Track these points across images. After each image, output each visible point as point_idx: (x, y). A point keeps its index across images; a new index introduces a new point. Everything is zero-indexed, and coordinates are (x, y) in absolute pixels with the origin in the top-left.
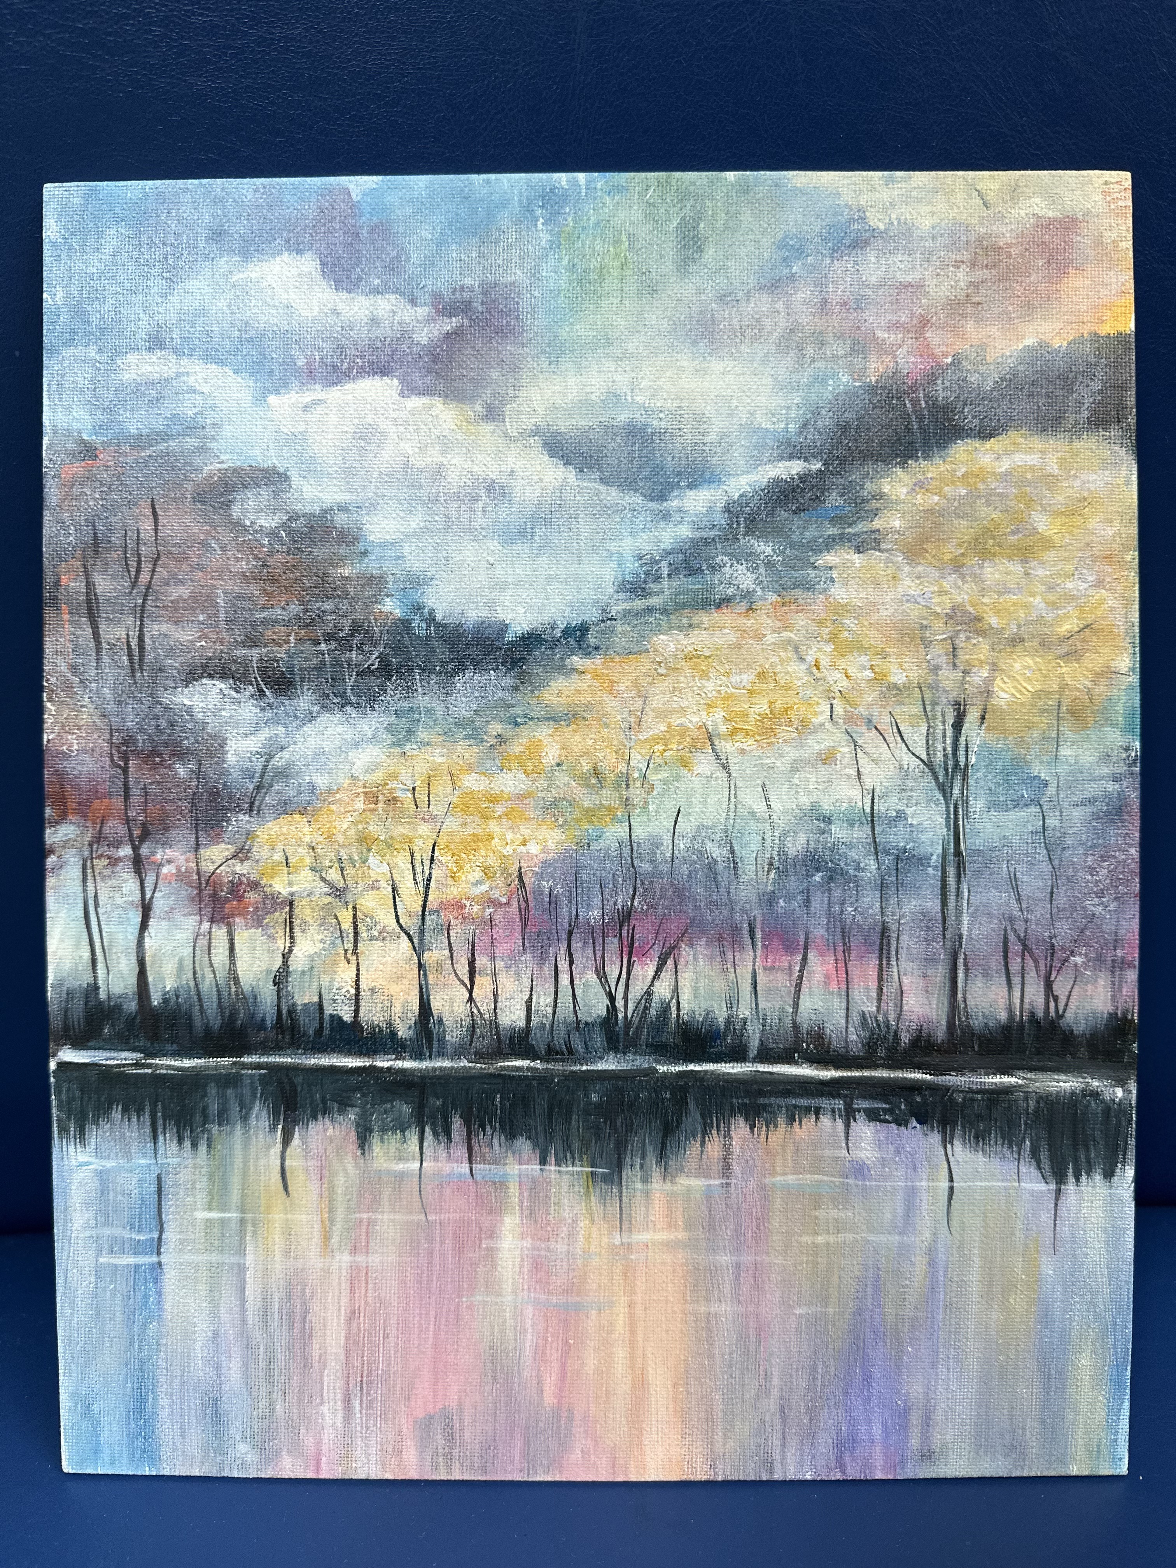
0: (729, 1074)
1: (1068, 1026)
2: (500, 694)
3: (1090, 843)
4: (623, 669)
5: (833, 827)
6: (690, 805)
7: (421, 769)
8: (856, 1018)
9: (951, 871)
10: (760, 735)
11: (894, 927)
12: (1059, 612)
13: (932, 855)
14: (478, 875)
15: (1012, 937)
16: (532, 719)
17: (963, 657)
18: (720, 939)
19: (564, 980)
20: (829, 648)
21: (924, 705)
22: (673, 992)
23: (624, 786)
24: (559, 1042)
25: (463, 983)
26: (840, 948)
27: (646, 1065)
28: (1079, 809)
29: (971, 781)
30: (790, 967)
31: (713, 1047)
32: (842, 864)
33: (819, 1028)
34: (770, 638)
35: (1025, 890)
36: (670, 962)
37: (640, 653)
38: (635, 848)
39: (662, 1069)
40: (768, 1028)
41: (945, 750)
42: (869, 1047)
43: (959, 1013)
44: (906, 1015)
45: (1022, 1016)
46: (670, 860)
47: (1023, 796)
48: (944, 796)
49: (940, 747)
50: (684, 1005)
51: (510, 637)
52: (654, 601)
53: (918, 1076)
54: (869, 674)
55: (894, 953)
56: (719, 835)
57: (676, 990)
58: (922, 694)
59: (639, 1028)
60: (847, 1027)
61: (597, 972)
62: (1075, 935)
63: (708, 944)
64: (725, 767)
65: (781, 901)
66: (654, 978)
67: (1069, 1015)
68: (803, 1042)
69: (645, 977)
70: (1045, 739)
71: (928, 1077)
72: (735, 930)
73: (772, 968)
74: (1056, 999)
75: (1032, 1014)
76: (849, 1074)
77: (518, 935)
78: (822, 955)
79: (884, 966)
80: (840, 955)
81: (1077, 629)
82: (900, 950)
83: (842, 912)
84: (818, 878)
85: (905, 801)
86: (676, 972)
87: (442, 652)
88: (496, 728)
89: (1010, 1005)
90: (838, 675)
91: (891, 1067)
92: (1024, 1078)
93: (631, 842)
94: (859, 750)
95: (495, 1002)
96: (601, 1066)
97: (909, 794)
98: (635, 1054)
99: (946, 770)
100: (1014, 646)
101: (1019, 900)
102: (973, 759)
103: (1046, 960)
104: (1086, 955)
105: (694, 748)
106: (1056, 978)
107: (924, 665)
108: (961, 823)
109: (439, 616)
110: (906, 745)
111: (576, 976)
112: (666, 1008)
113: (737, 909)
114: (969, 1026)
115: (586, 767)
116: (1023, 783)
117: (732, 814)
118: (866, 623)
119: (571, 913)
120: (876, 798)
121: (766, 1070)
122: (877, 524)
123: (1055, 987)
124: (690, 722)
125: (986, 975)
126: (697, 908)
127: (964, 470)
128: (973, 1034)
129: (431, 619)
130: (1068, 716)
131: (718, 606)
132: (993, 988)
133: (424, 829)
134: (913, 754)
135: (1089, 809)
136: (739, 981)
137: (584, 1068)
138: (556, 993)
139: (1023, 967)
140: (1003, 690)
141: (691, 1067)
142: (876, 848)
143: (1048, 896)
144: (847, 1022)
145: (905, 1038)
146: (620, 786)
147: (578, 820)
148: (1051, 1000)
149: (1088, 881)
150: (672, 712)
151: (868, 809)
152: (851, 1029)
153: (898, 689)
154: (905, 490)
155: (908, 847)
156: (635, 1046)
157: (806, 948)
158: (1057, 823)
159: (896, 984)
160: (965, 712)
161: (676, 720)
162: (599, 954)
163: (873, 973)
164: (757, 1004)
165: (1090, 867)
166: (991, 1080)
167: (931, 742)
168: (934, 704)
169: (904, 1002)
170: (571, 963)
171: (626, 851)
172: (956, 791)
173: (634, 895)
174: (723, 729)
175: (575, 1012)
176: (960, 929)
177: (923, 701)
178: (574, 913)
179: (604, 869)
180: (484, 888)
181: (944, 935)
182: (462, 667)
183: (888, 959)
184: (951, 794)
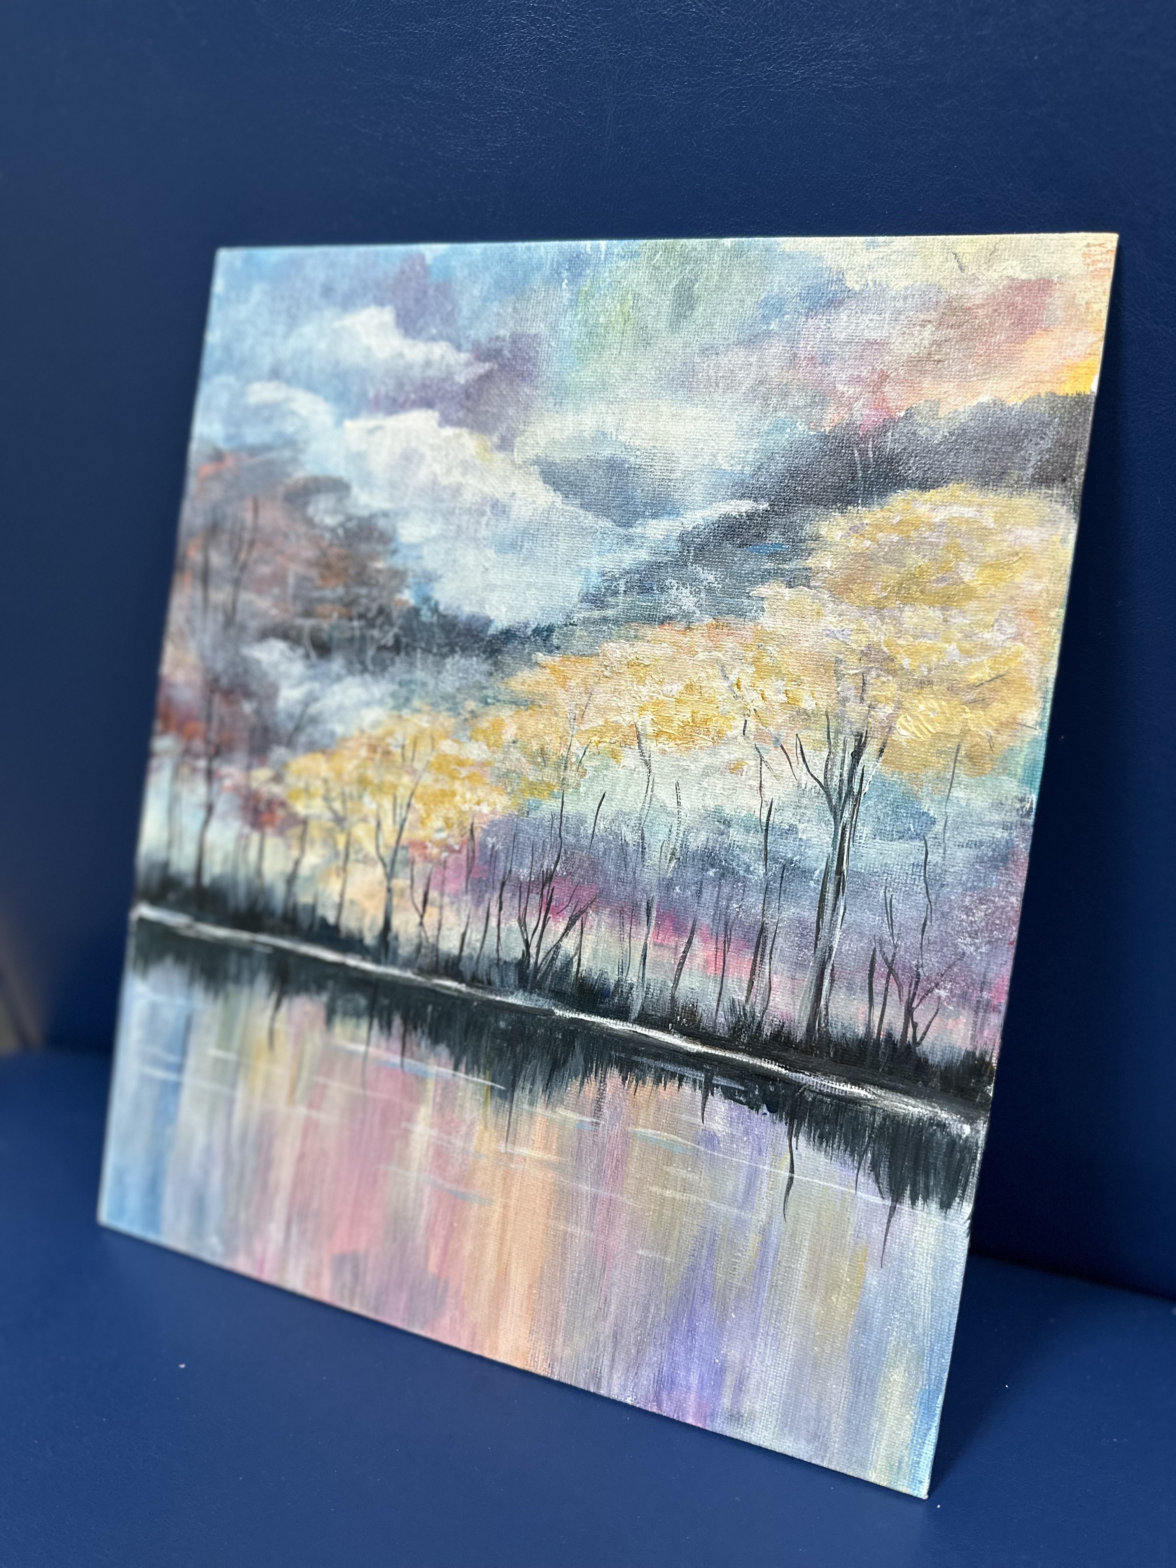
0: (611, 1029)
1: (924, 1053)
2: (478, 677)
3: (969, 885)
4: (577, 668)
5: (731, 830)
6: (614, 791)
7: (411, 730)
8: (726, 1003)
9: (831, 888)
10: (680, 740)
11: (772, 929)
12: (973, 660)
13: (816, 870)
14: (439, 823)
15: (879, 958)
16: (499, 701)
17: (871, 692)
18: (621, 912)
19: (493, 922)
20: (751, 670)
21: (829, 732)
22: (577, 949)
23: (563, 768)
24: (482, 973)
25: (417, 909)
26: (721, 939)
27: (546, 1007)
28: (964, 849)
29: (862, 808)
30: (676, 946)
31: (602, 1003)
32: (734, 864)
33: (693, 1005)
34: (701, 656)
35: (898, 917)
36: (578, 923)
37: (591, 656)
38: (564, 822)
39: (559, 1012)
40: (650, 996)
41: (841, 776)
42: (734, 1031)
43: (820, 1019)
44: (770, 1009)
45: (879, 1034)
46: (590, 836)
47: (909, 829)
48: (835, 818)
49: (837, 773)
50: (584, 961)
51: (492, 631)
52: (610, 613)
53: (774, 1067)
54: (783, 698)
55: (768, 952)
56: (633, 821)
57: (579, 948)
58: (828, 722)
59: (546, 974)
60: (717, 1010)
61: (519, 920)
62: (943, 969)
63: (611, 914)
64: (647, 764)
65: (677, 888)
66: (563, 934)
67: (926, 1044)
68: (678, 1015)
69: (556, 933)
70: (939, 778)
71: (783, 1071)
72: (636, 906)
73: (661, 945)
74: (915, 1026)
75: (889, 1035)
76: (713, 1052)
77: (463, 878)
78: (705, 941)
79: (758, 962)
80: (721, 945)
81: (989, 679)
82: (774, 950)
83: (728, 907)
84: (711, 873)
85: (798, 817)
86: (582, 933)
87: (440, 637)
88: (471, 705)
89: (869, 1021)
90: (755, 695)
91: (752, 1054)
92: (874, 1093)
93: (561, 815)
94: (763, 765)
95: (439, 929)
96: (511, 1000)
97: (803, 810)
98: (539, 995)
99: (840, 794)
100: (922, 688)
101: (891, 925)
102: (866, 788)
103: (910, 986)
104: (951, 990)
105: (624, 744)
106: (918, 1006)
107: (834, 696)
108: (846, 844)
109: (441, 608)
110: (807, 766)
111: (503, 921)
112: (569, 963)
113: (640, 888)
114: (827, 1032)
115: (535, 747)
116: (911, 817)
117: (647, 805)
118: (787, 652)
119: (506, 867)
120: (773, 810)
121: (643, 1032)
122: (811, 562)
123: (915, 1014)
124: (624, 720)
125: (850, 988)
126: (606, 881)
127: (898, 518)
128: (830, 1041)
129: (435, 610)
130: (966, 760)
131: (662, 623)
132: (855, 1002)
133: (406, 780)
134: (812, 775)
135: (972, 852)
136: (632, 951)
137: (498, 998)
138: (486, 931)
139: (887, 989)
140: (905, 728)
141: (582, 1016)
142: (766, 855)
143: (921, 927)
144: (718, 1005)
145: (767, 1031)
146: (559, 767)
147: (523, 791)
148: (910, 1025)
149: (962, 921)
150: (611, 709)
151: (764, 820)
152: (721, 1012)
153: (807, 715)
154: (840, 533)
155: (795, 859)
156: (540, 989)
157: (692, 933)
158: (939, 860)
159: (766, 981)
160: (865, 743)
161: (613, 717)
162: (523, 906)
163: (747, 966)
164: (643, 974)
165: (967, 907)
166: (841, 1088)
167: (829, 767)
168: (838, 732)
169: (771, 998)
170: (500, 909)
171: (557, 823)
172: (846, 815)
173: (557, 861)
174: (650, 730)
175: (498, 951)
176: (831, 942)
177: (828, 728)
178: (508, 868)
179: (537, 835)
180: (443, 835)
181: (816, 944)
182: (452, 651)
183: (763, 956)
184: (841, 817)
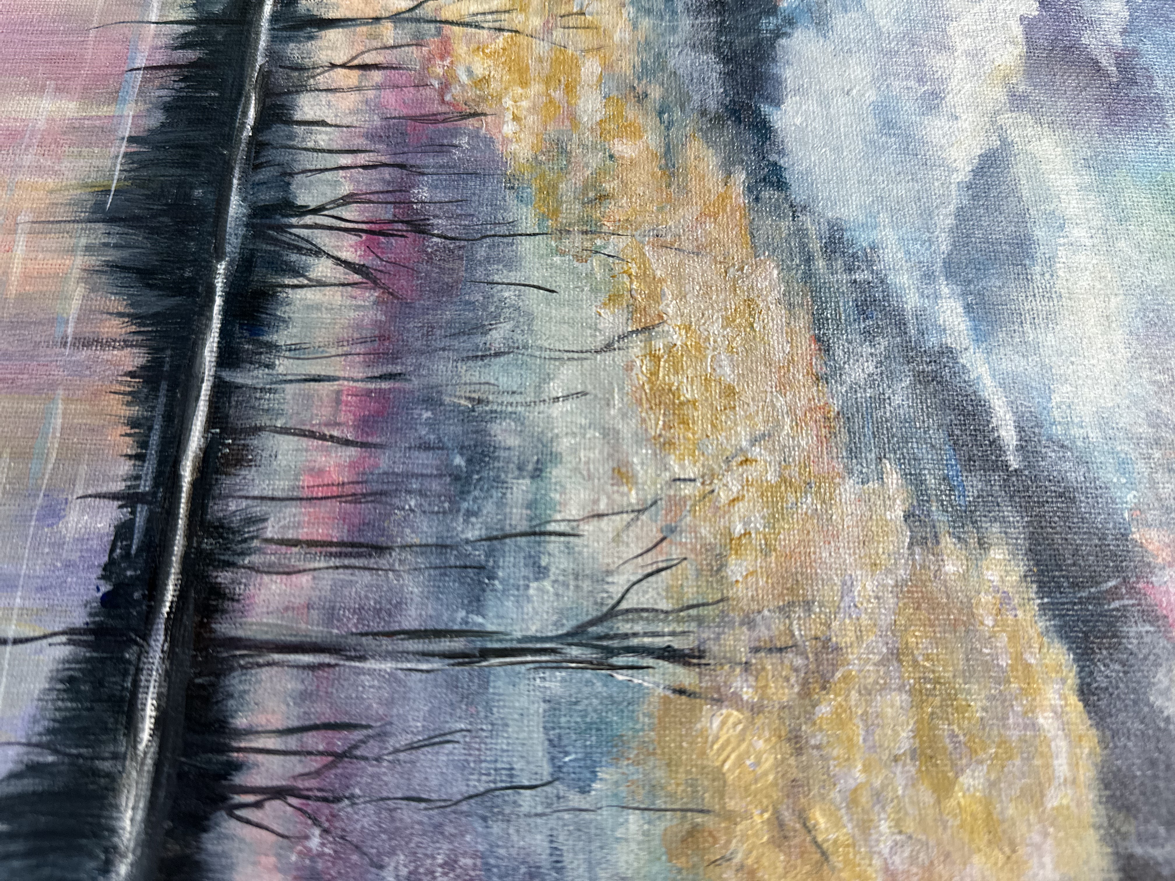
0: (204, 345)
1: (218, 824)
2: (696, 97)
3: (492, 861)
4: (732, 229)
5: (528, 481)
6: (561, 304)
7: (606, 21)
8: (258, 509)
9: (458, 644)
10: (651, 389)
11: (383, 562)
12: (843, 811)
13: (484, 617)
14: (479, 70)
15: (357, 735)
16: (668, 128)
17: (769, 662)
18: (382, 338)
19: (345, 160)
20: (771, 477)
21: (697, 606)
22: (317, 281)
23: (585, 228)
24: (270, 154)
25: (354, 58)
26: (359, 489)
27: (228, 249)
28: (546, 844)
29: (588, 674)
30: (339, 424)
31: (241, 328)
32: (476, 493)
33: (251, 460)
34: (780, 402)
35: (425, 756)
36: (357, 278)
37: (754, 247)
38: (505, 240)
39: (221, 268)
40: (258, 395)
41: (635, 635)
42: (216, 528)
43: (251, 656)
44: (257, 579)
45: (239, 750)
46: (490, 279)
47: (567, 754)
48: (568, 634)
49: (638, 628)
50: (300, 293)
51: (765, 108)
52: (820, 264)
53: (170, 594)
54: (739, 529)
55: (346, 562)
56: (520, 337)
57: (320, 284)
58: (713, 604)
59: (276, 241)
60: (247, 498)
61: (351, 195)
62: (354, 838)
63: (377, 324)
64: (608, 347)
65: (429, 414)
66: (338, 259)
67: (232, 826)
68: (234, 440)
69: (339, 248)
70: (653, 789)
71: (166, 609)
72: (394, 357)
73: (338, 401)
74: (258, 805)
75: (238, 767)
76: (183, 500)
77: (405, 112)
78: (352, 465)
79: (329, 549)
80: (349, 489)
81: (820, 839)
82: (349, 571)
83: (409, 492)
84: (459, 461)
85: (561, 578)
86: (343, 285)
87: (742, 42)
88: (656, 93)
89: (258, 732)
90: (735, 488)
91: (185, 558)
92: (145, 753)
93: (514, 235)
94: (632, 515)
95: (327, 90)
96: (235, 199)
97: (572, 583)
98: (245, 237)
99: (607, 637)
100: (789, 740)
101: (412, 747)
102: (620, 676)
103: (320, 790)
104: (321, 855)
105: (633, 309)
106: (291, 805)
107: (755, 606)
108: (529, 658)
109: (783, 41)
110: (640, 581)
111: (348, 173)
112: (296, 271)
113: (422, 360)
114: (232, 669)
115: (608, 186)
116: (586, 754)
117: (547, 354)
118: (809, 526)
119: (428, 167)
120: (567, 539)
121: (203, 392)
122: (947, 542)
123: (277, 804)
124: (667, 305)
125: (304, 696)
126: (426, 310)
127: (1033, 661)
128: (218, 676)
129: (778, 34)
130: (687, 826)
131: (818, 339)
132: (283, 707)
133: (536, 22)
134: (628, 590)
135: (544, 859)
136: (324, 361)
137: (235, 182)
138: (330, 151)
139: (310, 753)
140: (723, 723)
141: (218, 301)
142: (496, 538)
143: (414, 794)
144: (255, 498)
145: (224, 577)
146: (586, 223)
147: (543, 177)
148: (258, 798)
149: (434, 858)
150: (680, 285)
151: (552, 527)
152: (244, 503)
153: (719, 570)
154: (996, 578)
155: (496, 582)
156: (254, 236)
157: (363, 445)
158: (525, 808)
159: (301, 565)
160: (689, 664)
161: (669, 290)
162: (373, 198)
163: (319, 533)
164: (291, 381)
165: (456, 862)
166: (150, 702)
167: (645, 615)
168: (700, 621)
169: (274, 577)
170: (364, 167)
171: (503, 230)
172: (575, 652)
173: (446, 238)
174: (659, 344)
175: (304, 172)
176: (373, 657)
177: (703, 605)
178: (426, 171)
179: (481, 204)
180: (464, 78)
181: (366, 634)
182: (726, 60)
183: (339, 555)
184: (570, 644)
